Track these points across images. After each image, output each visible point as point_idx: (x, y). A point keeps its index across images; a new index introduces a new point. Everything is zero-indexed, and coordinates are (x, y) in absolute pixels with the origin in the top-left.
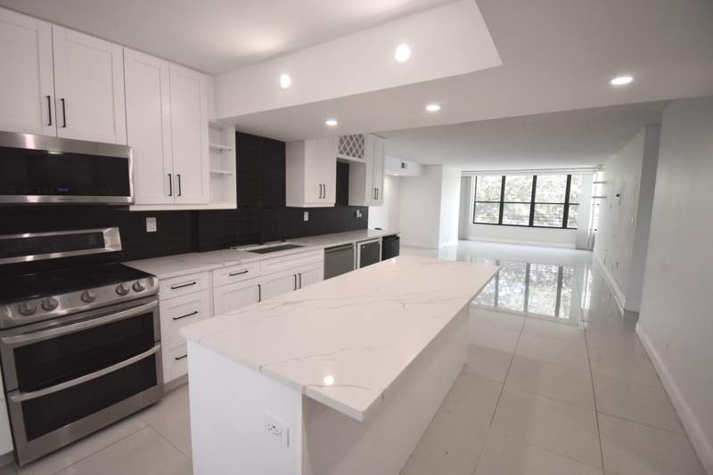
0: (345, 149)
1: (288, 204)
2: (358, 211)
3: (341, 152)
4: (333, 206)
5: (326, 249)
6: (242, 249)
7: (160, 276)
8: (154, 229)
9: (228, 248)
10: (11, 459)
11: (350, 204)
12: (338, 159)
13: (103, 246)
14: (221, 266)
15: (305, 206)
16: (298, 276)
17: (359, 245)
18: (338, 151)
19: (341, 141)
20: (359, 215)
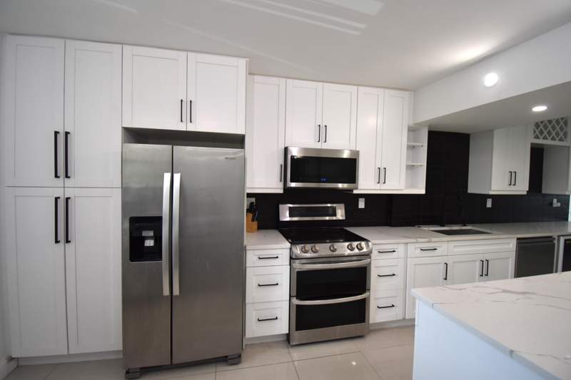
0: (541, 132)
1: (470, 190)
2: (555, 201)
3: (537, 137)
4: (525, 193)
5: (518, 239)
6: (426, 228)
7: (373, 241)
8: (363, 207)
9: (413, 226)
10: (285, 338)
11: (544, 192)
12: (532, 144)
13: (335, 215)
14: (414, 240)
15: (491, 193)
16: (485, 263)
17: (562, 240)
18: (533, 136)
19: (537, 125)
20: (556, 204)
